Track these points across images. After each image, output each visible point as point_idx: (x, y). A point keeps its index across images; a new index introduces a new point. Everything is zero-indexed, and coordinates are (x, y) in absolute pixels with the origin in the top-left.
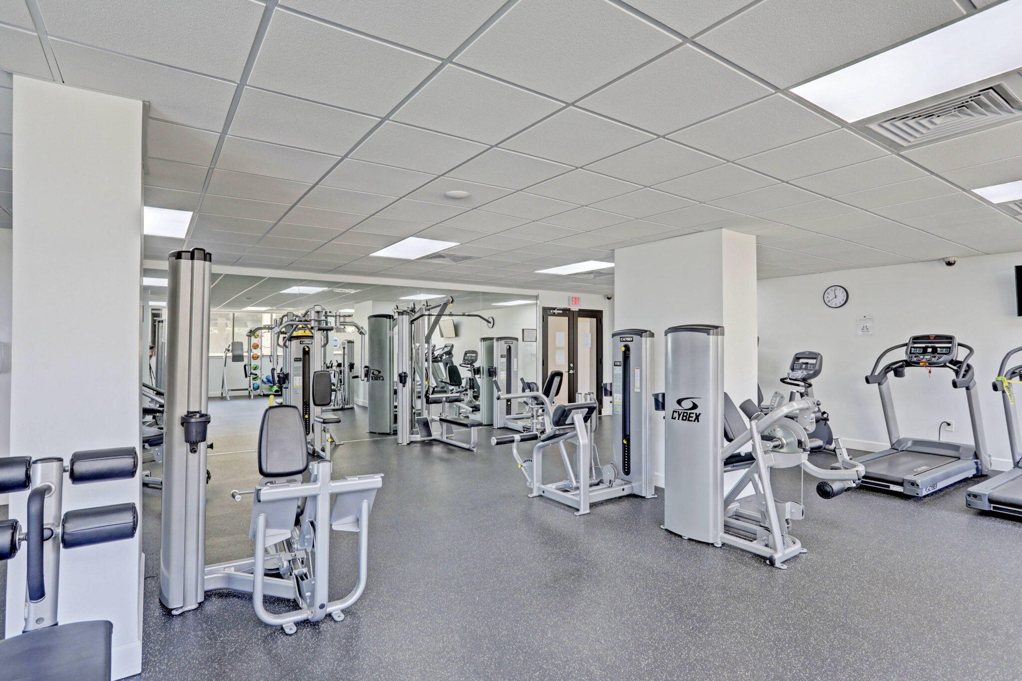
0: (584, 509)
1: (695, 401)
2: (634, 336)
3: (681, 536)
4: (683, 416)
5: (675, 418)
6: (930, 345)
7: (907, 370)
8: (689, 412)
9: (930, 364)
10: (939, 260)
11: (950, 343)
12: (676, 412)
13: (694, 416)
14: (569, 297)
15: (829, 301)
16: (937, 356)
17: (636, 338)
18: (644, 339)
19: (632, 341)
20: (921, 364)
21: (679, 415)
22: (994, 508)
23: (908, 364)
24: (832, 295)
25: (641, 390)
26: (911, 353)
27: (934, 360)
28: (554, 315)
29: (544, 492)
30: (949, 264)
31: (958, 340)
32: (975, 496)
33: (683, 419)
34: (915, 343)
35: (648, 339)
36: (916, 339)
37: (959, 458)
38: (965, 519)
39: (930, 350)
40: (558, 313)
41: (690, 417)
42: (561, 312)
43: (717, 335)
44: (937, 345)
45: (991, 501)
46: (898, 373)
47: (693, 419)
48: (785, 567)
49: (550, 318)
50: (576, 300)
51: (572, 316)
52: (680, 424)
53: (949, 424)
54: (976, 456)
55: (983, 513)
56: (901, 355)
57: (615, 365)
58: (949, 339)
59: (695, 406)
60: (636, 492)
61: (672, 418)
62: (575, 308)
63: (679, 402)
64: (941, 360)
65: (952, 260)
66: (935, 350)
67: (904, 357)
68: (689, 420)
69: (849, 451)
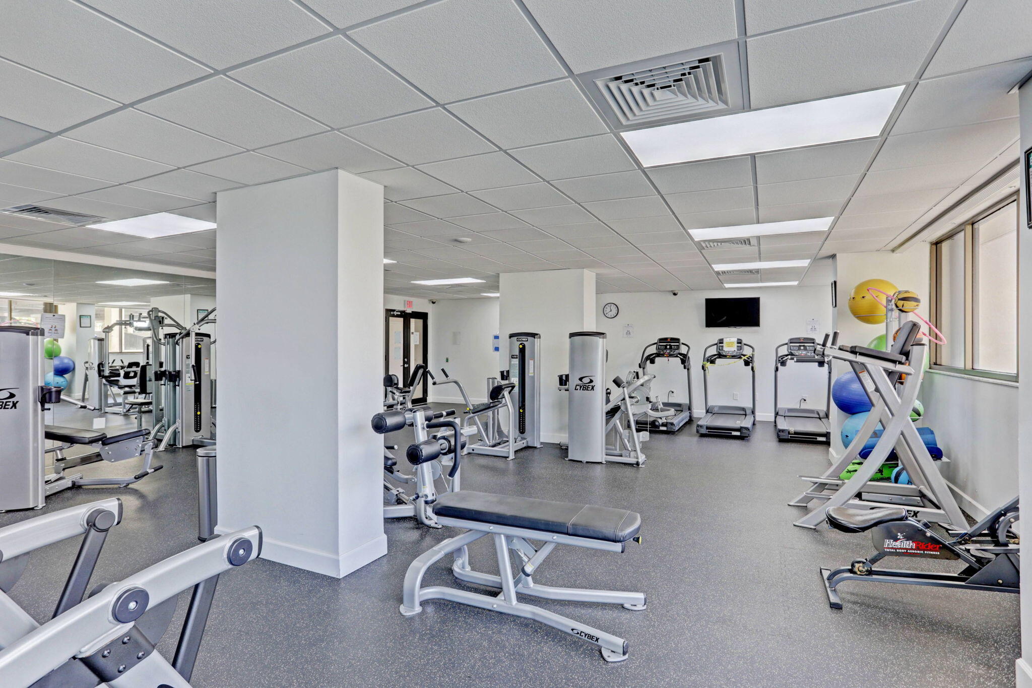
0: (512, 456)
1: (591, 378)
2: (528, 337)
3: (581, 462)
4: (583, 388)
5: (577, 389)
6: (668, 344)
7: (657, 359)
8: (587, 385)
9: (670, 355)
10: (669, 291)
11: (678, 342)
12: (578, 385)
13: (591, 387)
14: (405, 301)
15: (607, 314)
16: (673, 350)
17: (530, 338)
18: (536, 339)
19: (527, 341)
20: (665, 355)
21: (581, 387)
22: (708, 432)
23: (658, 355)
24: (608, 310)
25: (534, 374)
26: (659, 349)
27: (672, 353)
28: (393, 316)
29: (473, 450)
30: (675, 294)
31: (682, 341)
32: (701, 426)
33: (583, 390)
34: (660, 342)
35: (539, 339)
36: (662, 340)
37: (682, 411)
38: (696, 439)
39: (668, 347)
40: (397, 315)
41: (588, 388)
42: (399, 313)
43: (604, 338)
44: (672, 344)
45: (707, 428)
46: (652, 362)
47: (590, 389)
48: (644, 466)
49: (391, 318)
50: (410, 304)
51: (406, 317)
52: (580, 392)
53: (673, 392)
54: (690, 409)
55: (703, 436)
56: (653, 350)
57: (512, 358)
58: (677, 340)
59: (591, 381)
60: (530, 444)
61: (575, 389)
62: (409, 311)
63: (581, 379)
64: (675, 353)
65: (676, 292)
66: (671, 348)
67: (655, 351)
68: (587, 390)
69: (663, 403)
